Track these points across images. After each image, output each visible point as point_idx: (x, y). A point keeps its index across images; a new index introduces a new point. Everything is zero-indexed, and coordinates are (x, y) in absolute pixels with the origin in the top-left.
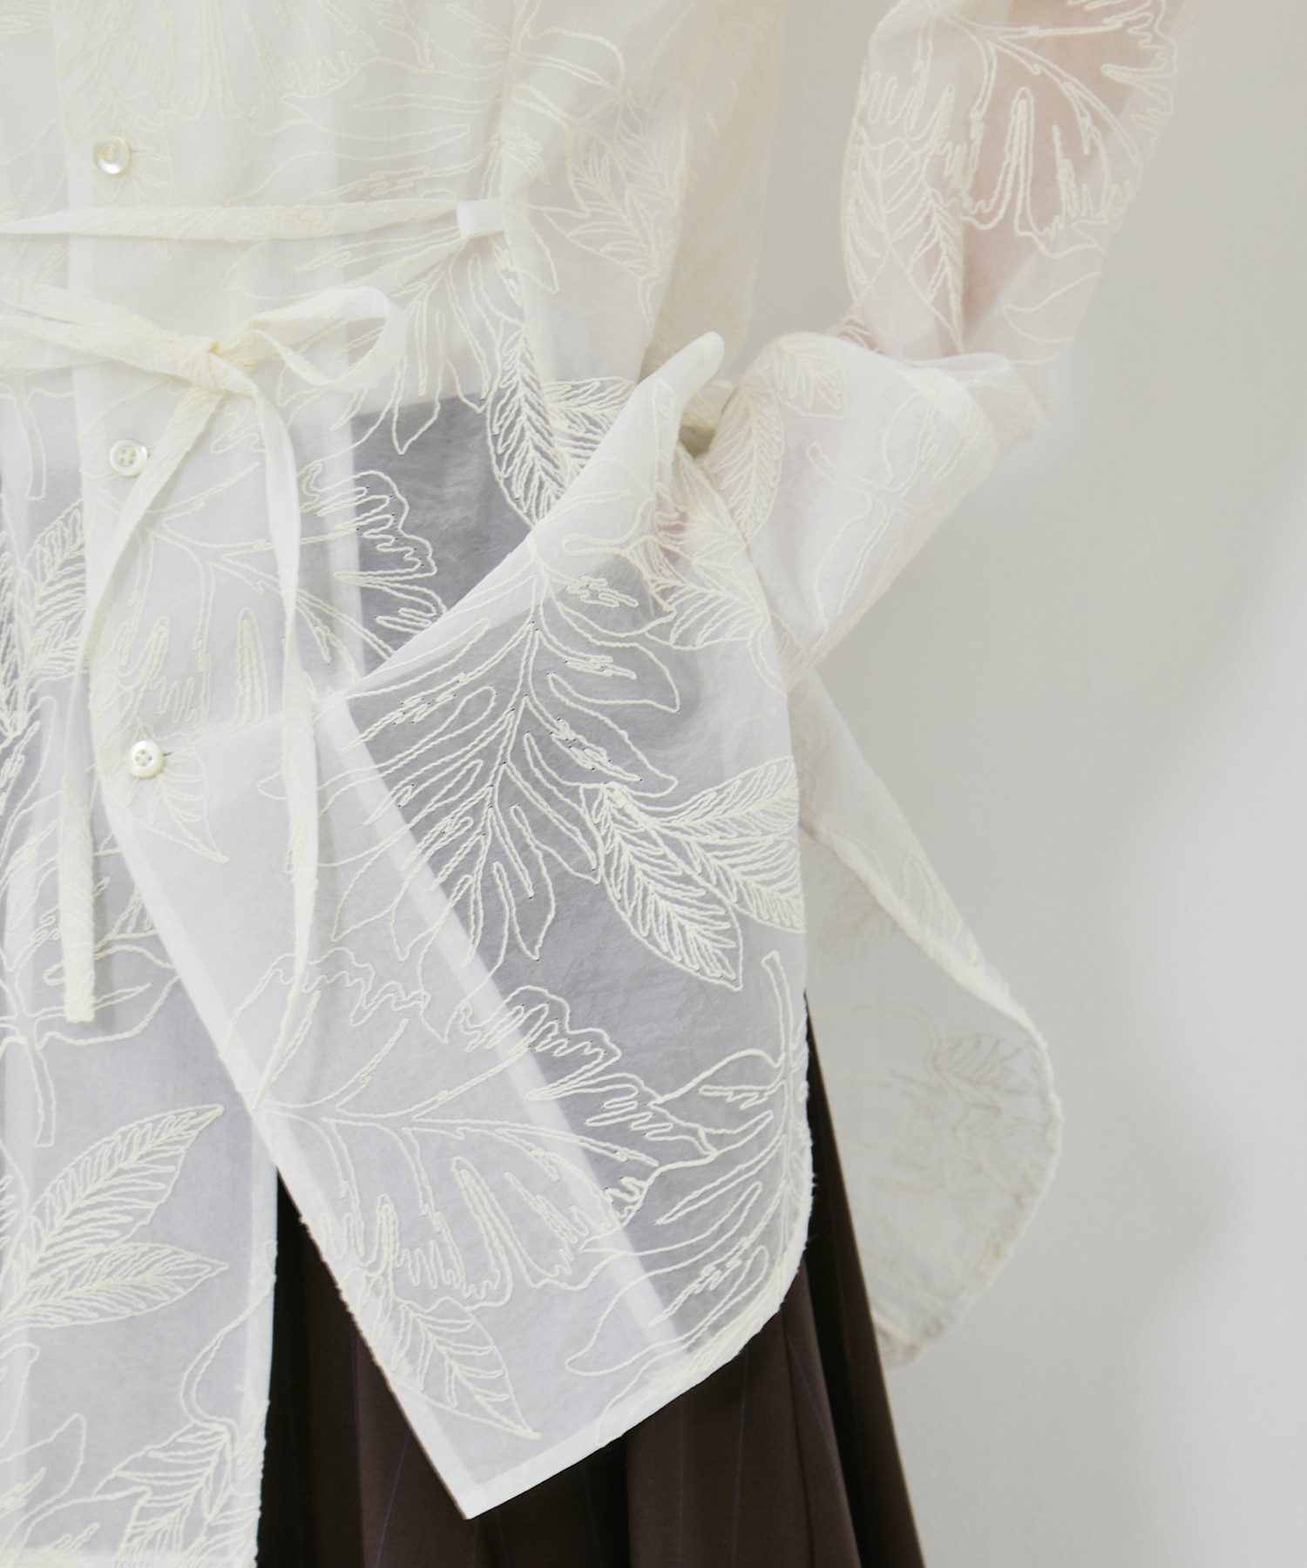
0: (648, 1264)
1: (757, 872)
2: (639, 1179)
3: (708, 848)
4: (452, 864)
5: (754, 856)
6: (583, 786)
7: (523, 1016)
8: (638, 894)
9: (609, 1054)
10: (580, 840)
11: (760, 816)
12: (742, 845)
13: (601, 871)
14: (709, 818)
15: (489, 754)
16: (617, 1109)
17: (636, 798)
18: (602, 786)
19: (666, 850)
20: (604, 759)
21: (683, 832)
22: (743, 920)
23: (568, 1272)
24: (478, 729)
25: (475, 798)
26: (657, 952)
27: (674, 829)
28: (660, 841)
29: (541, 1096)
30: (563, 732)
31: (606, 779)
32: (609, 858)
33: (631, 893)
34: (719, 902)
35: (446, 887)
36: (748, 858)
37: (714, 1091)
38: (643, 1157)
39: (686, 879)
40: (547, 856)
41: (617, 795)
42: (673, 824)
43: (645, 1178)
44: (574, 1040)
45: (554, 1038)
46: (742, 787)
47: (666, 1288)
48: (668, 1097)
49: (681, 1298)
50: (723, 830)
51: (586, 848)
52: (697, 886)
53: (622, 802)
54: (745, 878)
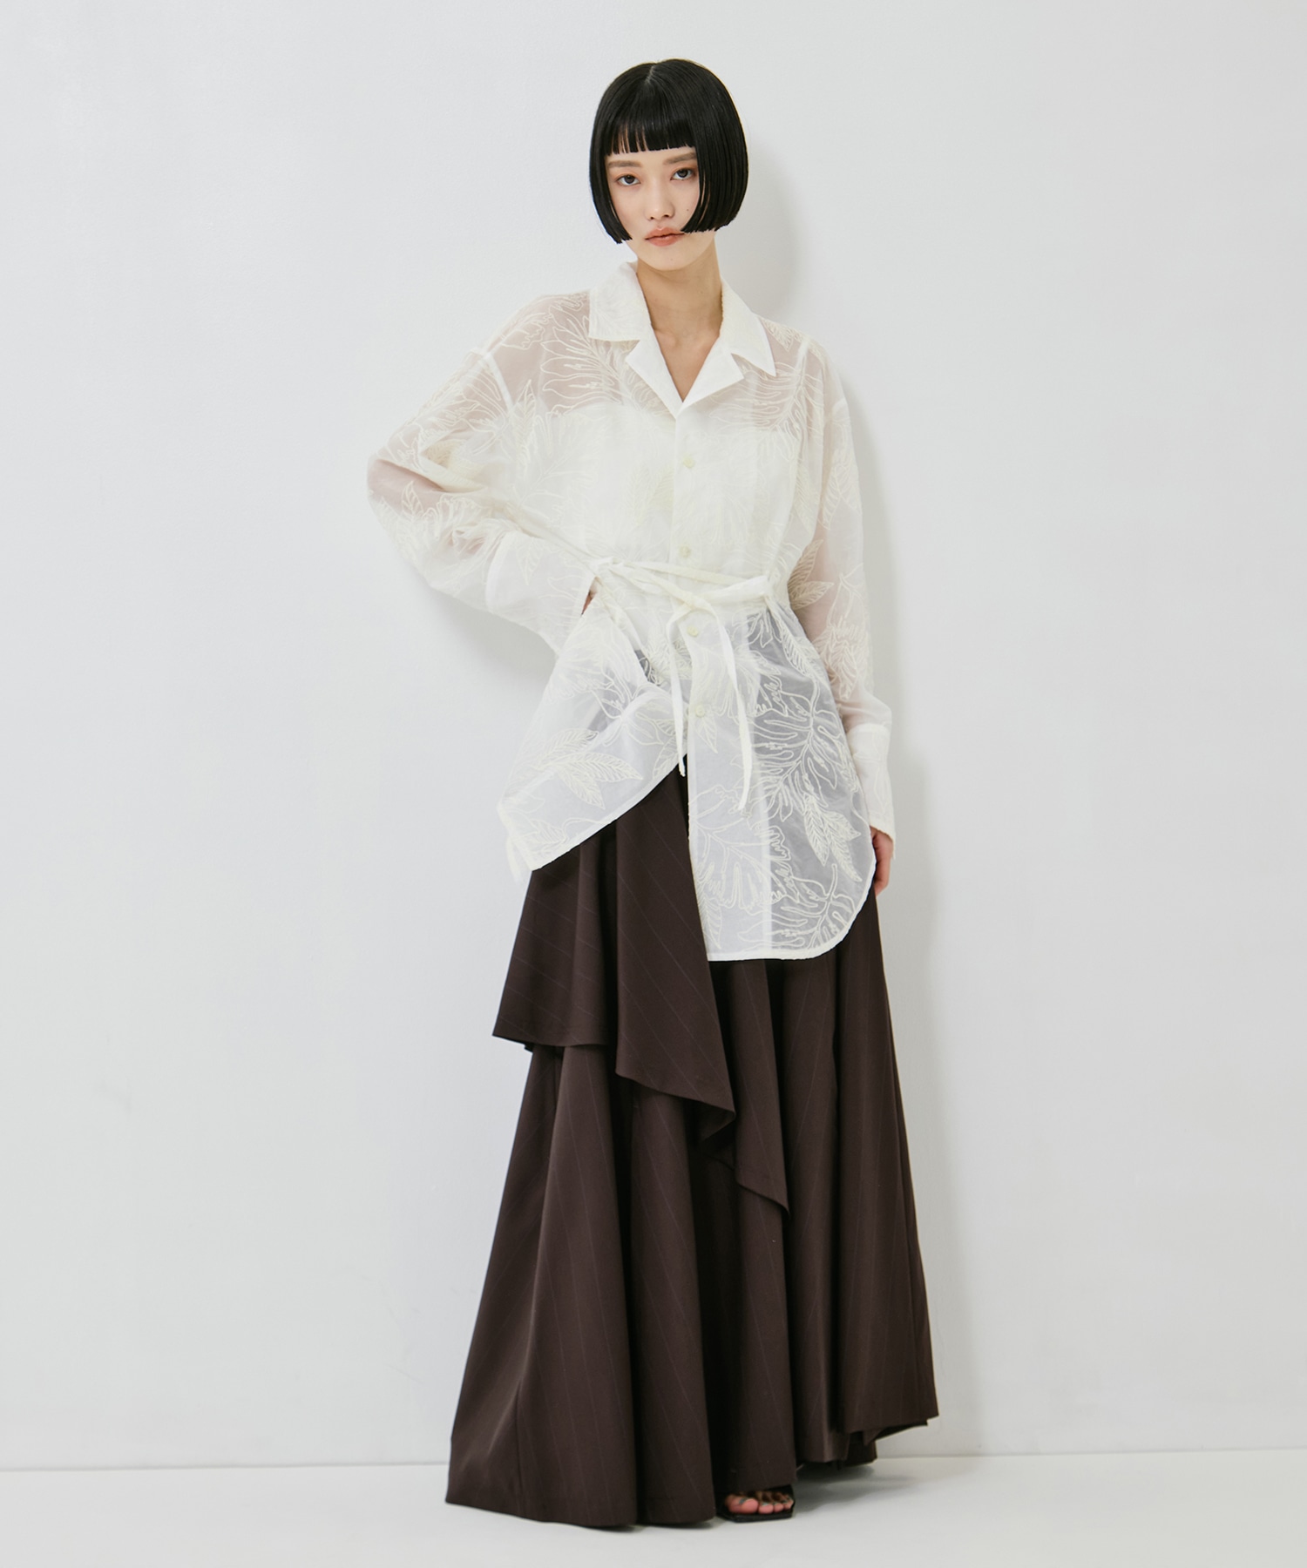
0: (773, 917)
7: (772, 834)
9: (787, 857)
15: (785, 769)
16: (783, 873)
18: (810, 796)
21: (825, 818)
23: (751, 909)
24: (785, 761)
29: (768, 858)
37: (805, 887)
38: (784, 889)
43: (781, 895)
44: (781, 848)
45: (777, 844)
47: (776, 927)
49: (776, 932)
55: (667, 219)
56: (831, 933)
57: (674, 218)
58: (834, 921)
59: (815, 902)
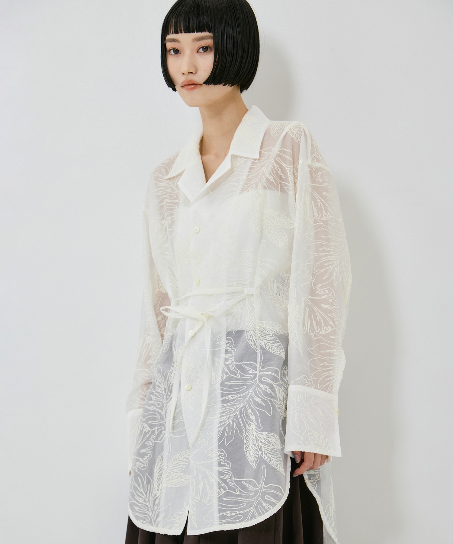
0: (219, 505)
1: (268, 450)
2: (223, 490)
3: (261, 442)
4: (221, 424)
5: (269, 447)
6: (249, 422)
7: (219, 454)
8: (249, 444)
9: (230, 467)
10: (244, 430)
11: (273, 442)
12: (267, 445)
13: (245, 437)
14: (264, 437)
16: (226, 477)
17: (255, 428)
19: (255, 439)
20: (254, 419)
21: (259, 437)
22: (261, 457)
24: (237, 405)
25: (231, 415)
26: (246, 455)
27: (258, 436)
28: (255, 437)
29: (216, 469)
30: (250, 411)
31: (253, 422)
32: (247, 436)
33: (248, 443)
34: (258, 452)
35: (219, 427)
36: (267, 447)
37: (244, 483)
38: (226, 487)
39: (255, 445)
40: (236, 430)
41: (253, 426)
42: (258, 435)
43: (225, 491)
44: (225, 462)
45: (222, 460)
46: (272, 435)
48: (235, 479)
49: (221, 514)
50: (265, 440)
51: (244, 432)
52: (256, 447)
53: (253, 427)
54: (265, 450)
55: (191, 74)
56: (265, 509)
57: (197, 75)
58: (266, 501)
59: (252, 492)
